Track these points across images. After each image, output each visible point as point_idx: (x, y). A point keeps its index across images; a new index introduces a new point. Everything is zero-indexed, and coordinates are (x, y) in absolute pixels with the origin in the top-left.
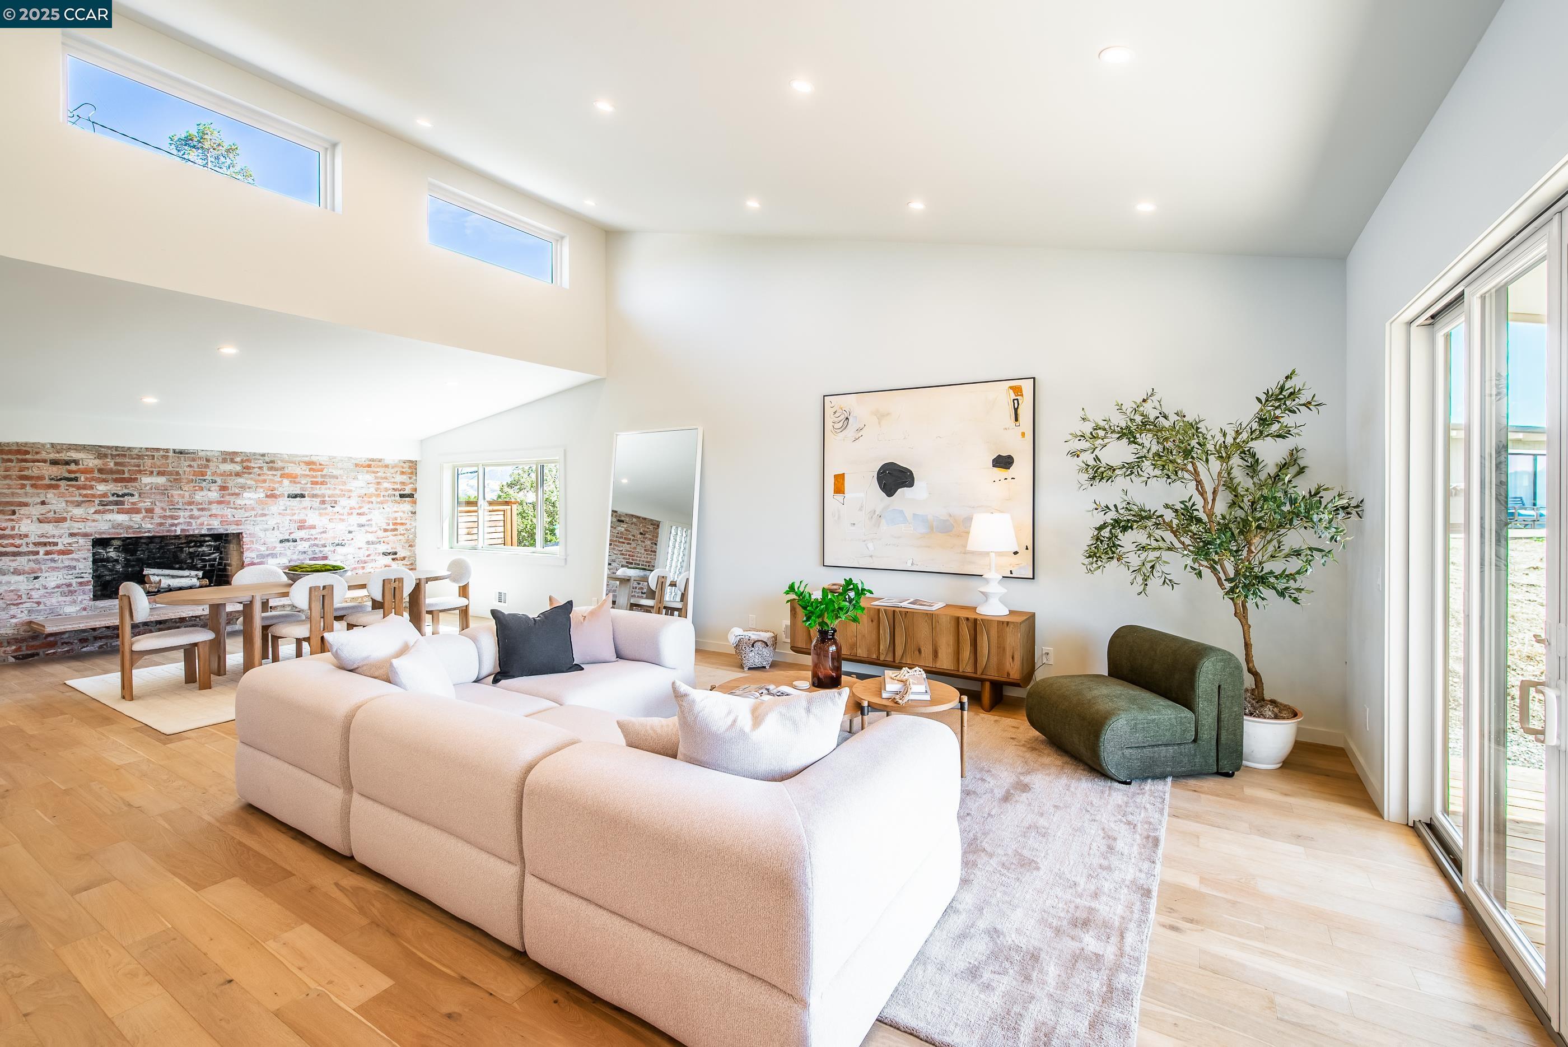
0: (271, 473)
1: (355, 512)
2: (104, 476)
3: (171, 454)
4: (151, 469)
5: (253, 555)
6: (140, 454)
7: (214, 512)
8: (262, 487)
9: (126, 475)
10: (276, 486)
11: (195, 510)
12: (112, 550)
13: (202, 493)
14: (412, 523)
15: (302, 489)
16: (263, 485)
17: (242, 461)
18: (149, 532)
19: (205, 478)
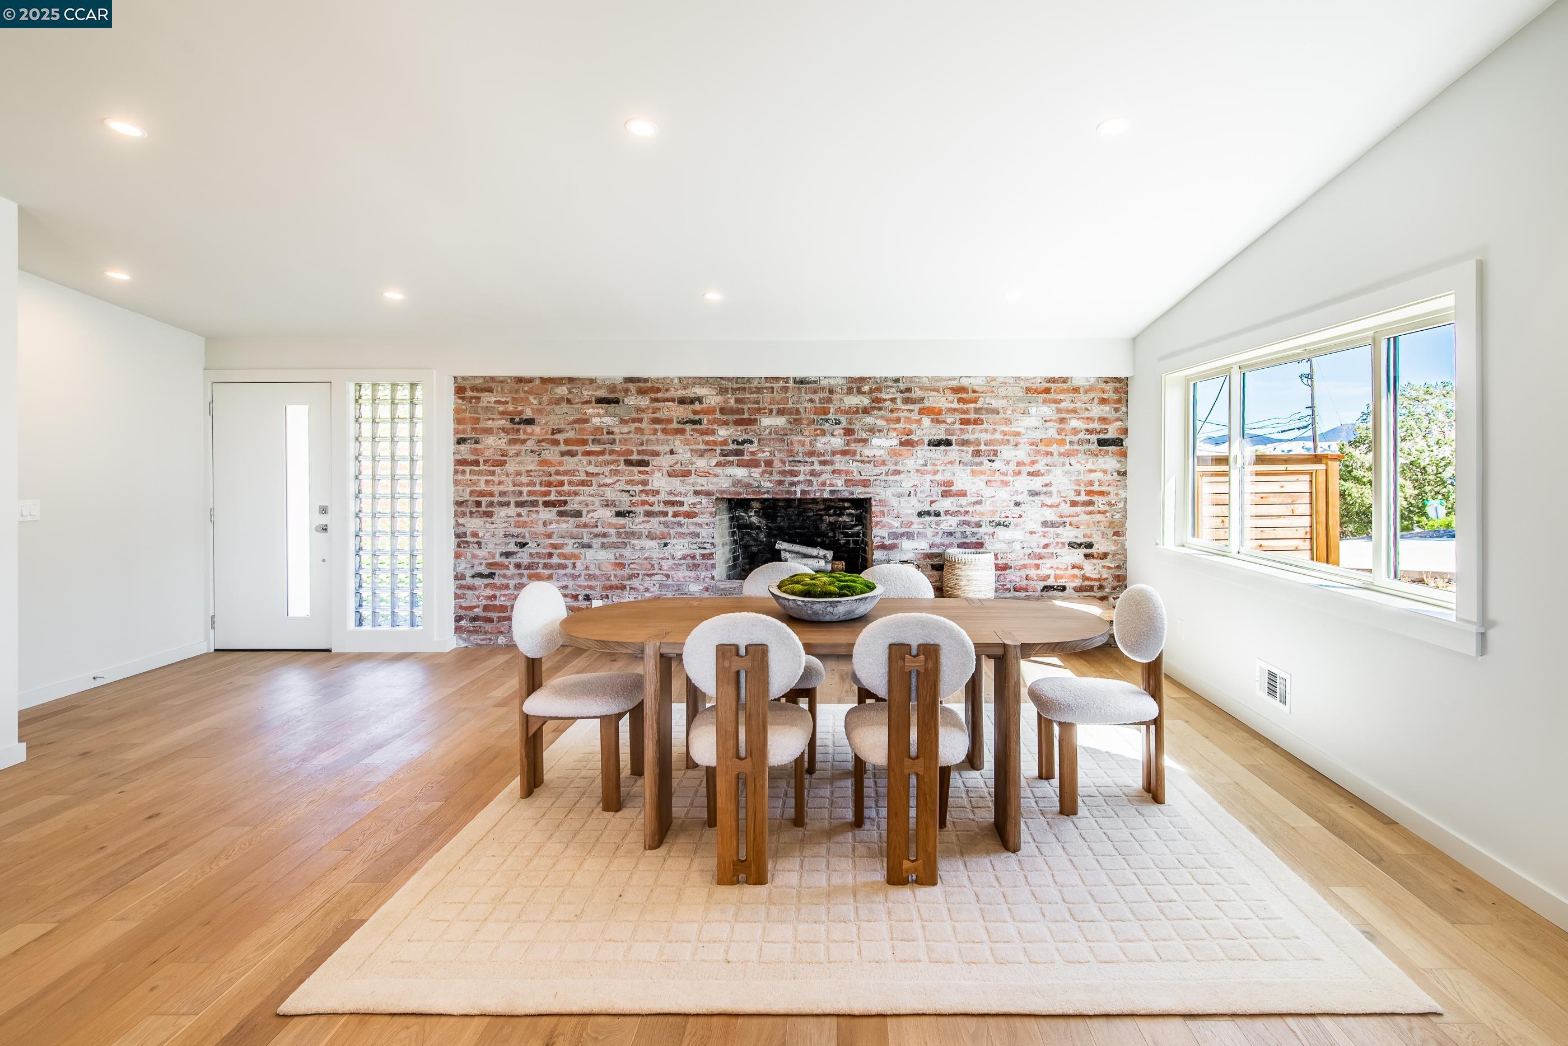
0: (906, 407)
1: (1025, 469)
2: (725, 417)
3: (791, 385)
4: (770, 407)
5: (884, 533)
6: (759, 386)
7: (837, 466)
8: (895, 429)
9: (746, 416)
10: (914, 427)
11: (816, 463)
12: (752, 514)
13: (823, 440)
14: (1120, 492)
15: (948, 432)
16: (897, 426)
17: (871, 391)
18: (768, 492)
19: (827, 417)
